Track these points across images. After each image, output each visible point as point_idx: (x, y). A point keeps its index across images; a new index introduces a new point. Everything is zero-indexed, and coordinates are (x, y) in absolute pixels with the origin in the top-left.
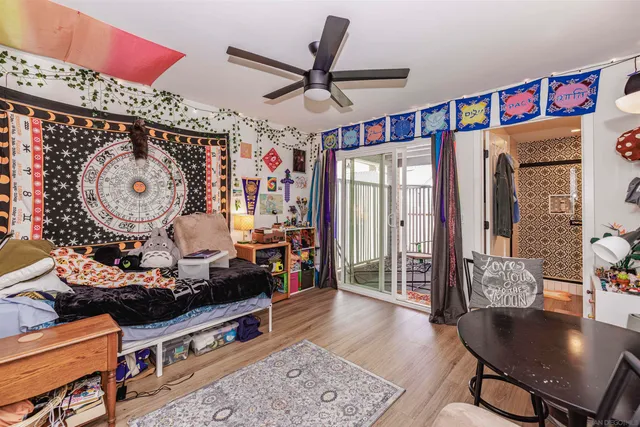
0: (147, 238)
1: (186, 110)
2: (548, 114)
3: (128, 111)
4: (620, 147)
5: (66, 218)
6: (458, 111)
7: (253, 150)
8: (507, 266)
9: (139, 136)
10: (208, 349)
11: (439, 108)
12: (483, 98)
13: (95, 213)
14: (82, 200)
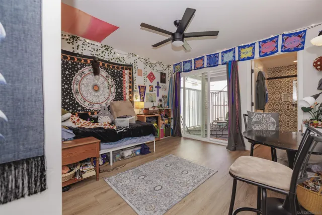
0: (99, 111)
1: (115, 53)
2: (282, 51)
3: (91, 54)
4: (315, 64)
5: (68, 101)
6: (239, 52)
7: (143, 73)
8: (263, 116)
9: (96, 65)
10: (129, 157)
11: (230, 51)
12: (251, 45)
13: (79, 98)
14: (73, 93)
